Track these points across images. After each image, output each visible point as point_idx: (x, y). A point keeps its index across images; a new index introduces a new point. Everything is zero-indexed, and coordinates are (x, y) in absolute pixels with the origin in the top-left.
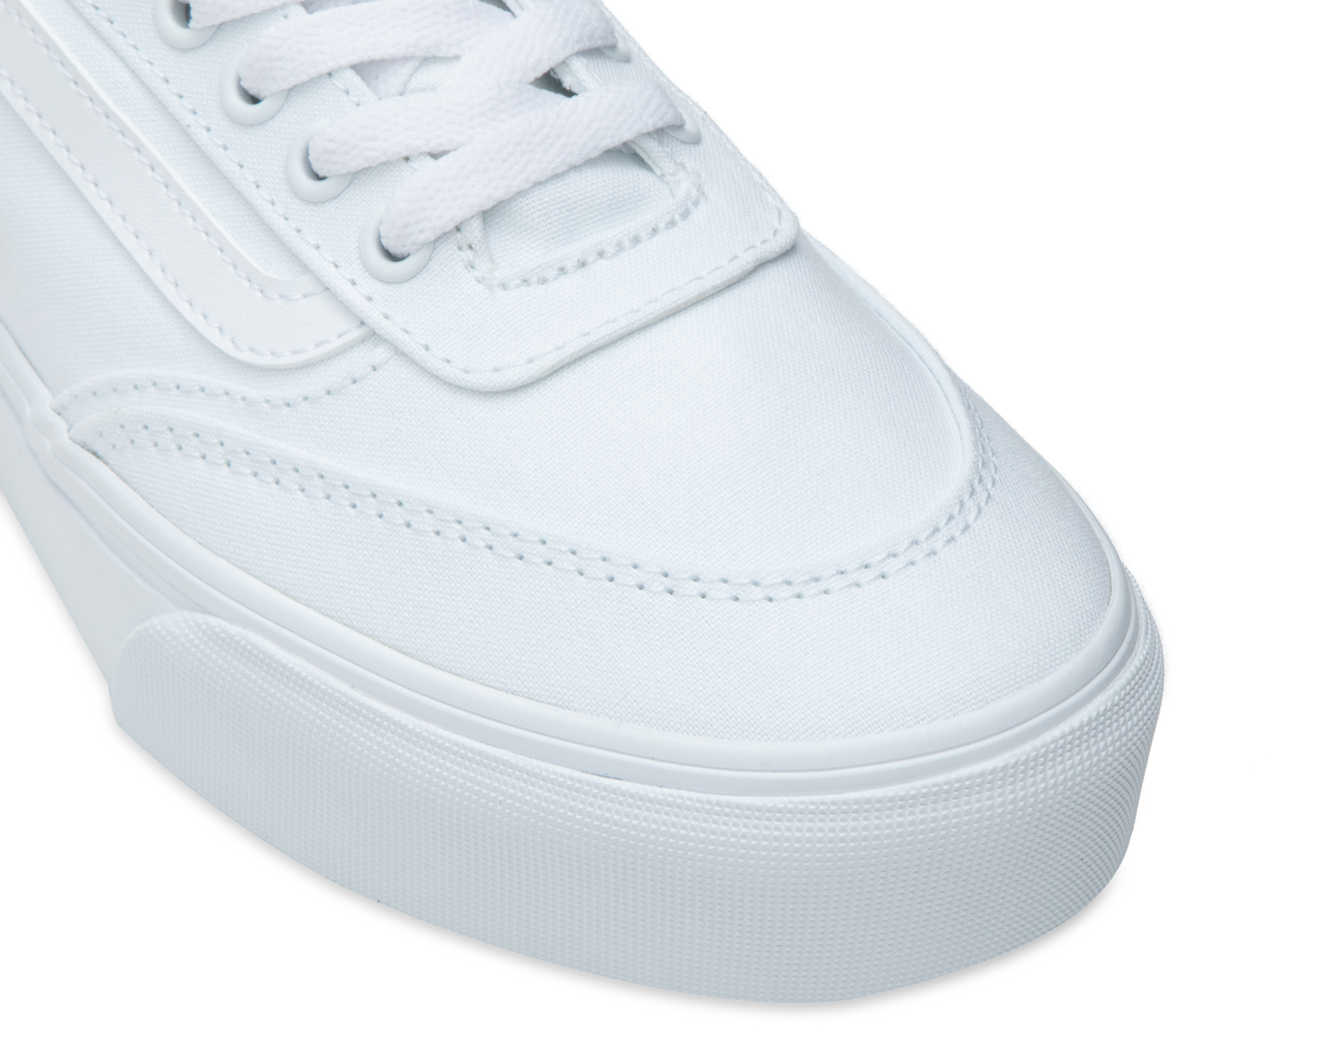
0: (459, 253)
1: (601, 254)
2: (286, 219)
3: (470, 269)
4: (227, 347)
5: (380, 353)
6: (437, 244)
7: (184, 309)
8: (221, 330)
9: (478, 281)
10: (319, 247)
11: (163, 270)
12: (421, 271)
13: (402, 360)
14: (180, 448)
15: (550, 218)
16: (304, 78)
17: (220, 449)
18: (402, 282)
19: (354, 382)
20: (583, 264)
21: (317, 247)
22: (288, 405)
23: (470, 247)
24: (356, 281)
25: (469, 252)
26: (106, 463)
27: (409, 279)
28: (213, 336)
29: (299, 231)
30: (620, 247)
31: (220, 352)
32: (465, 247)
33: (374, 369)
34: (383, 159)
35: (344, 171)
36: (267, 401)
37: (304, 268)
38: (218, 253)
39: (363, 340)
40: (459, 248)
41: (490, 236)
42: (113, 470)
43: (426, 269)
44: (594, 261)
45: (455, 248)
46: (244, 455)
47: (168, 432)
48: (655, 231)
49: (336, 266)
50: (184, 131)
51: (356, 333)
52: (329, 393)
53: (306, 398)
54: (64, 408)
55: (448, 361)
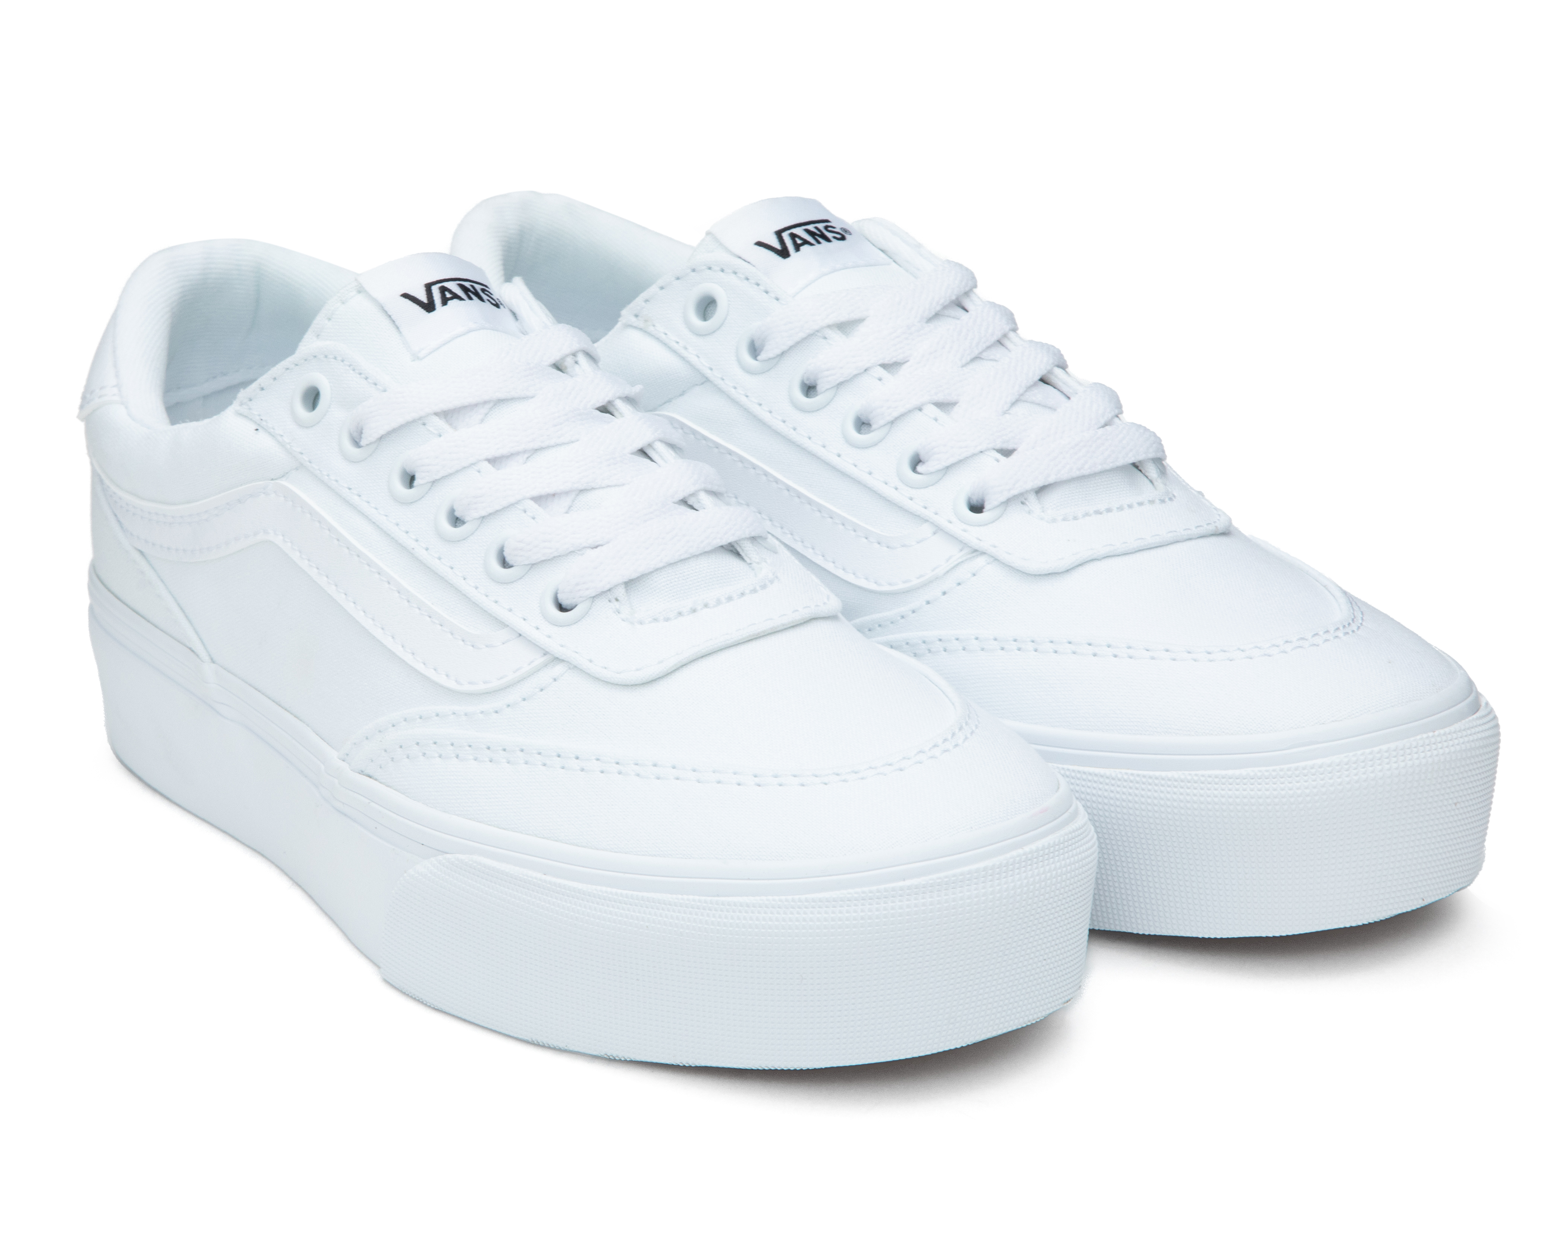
0: (609, 603)
1: (706, 606)
2: (487, 596)
3: (617, 613)
4: (452, 684)
5: (559, 669)
6: (595, 599)
7: (420, 667)
8: (447, 676)
9: (623, 620)
10: (511, 610)
11: (403, 647)
12: (584, 616)
13: (574, 673)
14: (424, 754)
15: (672, 583)
16: (498, 507)
17: (451, 748)
18: (571, 625)
19: (542, 690)
20: (694, 611)
21: (510, 610)
22: (496, 712)
23: (617, 600)
24: (539, 627)
25: (616, 603)
26: (376, 780)
27: (577, 622)
28: (442, 680)
29: (496, 602)
30: (719, 602)
31: (449, 690)
32: (614, 600)
33: (555, 680)
34: (556, 554)
35: (527, 562)
36: (482, 712)
37: (504, 625)
38: (440, 627)
39: (546, 665)
40: (610, 601)
41: (631, 595)
42: (381, 783)
43: (588, 614)
44: (701, 609)
45: (607, 601)
46: (468, 748)
47: (416, 746)
48: (743, 594)
49: (525, 619)
50: (409, 553)
51: (540, 660)
52: (524, 700)
53: (509, 706)
54: (347, 755)
55: (605, 668)
